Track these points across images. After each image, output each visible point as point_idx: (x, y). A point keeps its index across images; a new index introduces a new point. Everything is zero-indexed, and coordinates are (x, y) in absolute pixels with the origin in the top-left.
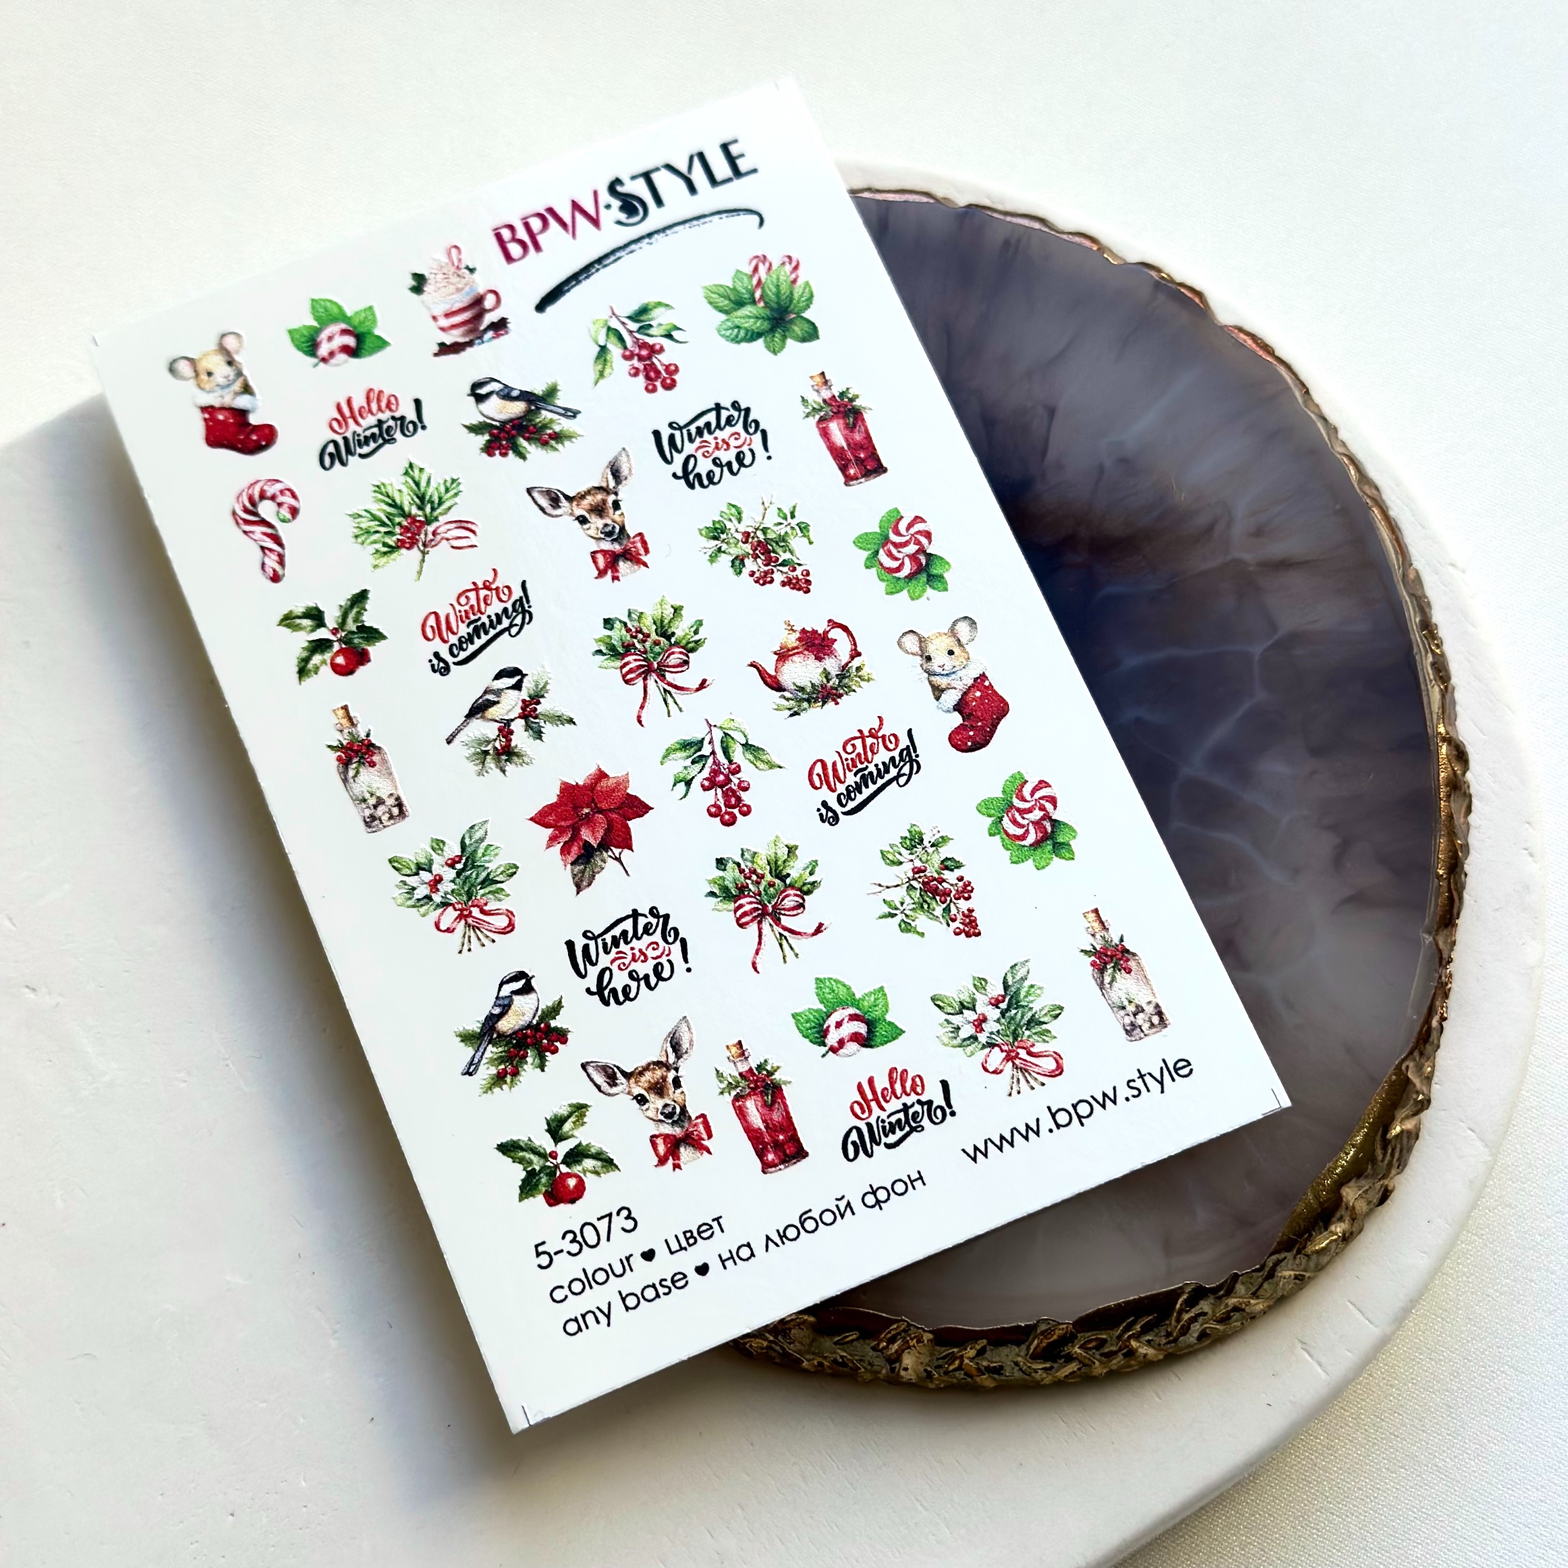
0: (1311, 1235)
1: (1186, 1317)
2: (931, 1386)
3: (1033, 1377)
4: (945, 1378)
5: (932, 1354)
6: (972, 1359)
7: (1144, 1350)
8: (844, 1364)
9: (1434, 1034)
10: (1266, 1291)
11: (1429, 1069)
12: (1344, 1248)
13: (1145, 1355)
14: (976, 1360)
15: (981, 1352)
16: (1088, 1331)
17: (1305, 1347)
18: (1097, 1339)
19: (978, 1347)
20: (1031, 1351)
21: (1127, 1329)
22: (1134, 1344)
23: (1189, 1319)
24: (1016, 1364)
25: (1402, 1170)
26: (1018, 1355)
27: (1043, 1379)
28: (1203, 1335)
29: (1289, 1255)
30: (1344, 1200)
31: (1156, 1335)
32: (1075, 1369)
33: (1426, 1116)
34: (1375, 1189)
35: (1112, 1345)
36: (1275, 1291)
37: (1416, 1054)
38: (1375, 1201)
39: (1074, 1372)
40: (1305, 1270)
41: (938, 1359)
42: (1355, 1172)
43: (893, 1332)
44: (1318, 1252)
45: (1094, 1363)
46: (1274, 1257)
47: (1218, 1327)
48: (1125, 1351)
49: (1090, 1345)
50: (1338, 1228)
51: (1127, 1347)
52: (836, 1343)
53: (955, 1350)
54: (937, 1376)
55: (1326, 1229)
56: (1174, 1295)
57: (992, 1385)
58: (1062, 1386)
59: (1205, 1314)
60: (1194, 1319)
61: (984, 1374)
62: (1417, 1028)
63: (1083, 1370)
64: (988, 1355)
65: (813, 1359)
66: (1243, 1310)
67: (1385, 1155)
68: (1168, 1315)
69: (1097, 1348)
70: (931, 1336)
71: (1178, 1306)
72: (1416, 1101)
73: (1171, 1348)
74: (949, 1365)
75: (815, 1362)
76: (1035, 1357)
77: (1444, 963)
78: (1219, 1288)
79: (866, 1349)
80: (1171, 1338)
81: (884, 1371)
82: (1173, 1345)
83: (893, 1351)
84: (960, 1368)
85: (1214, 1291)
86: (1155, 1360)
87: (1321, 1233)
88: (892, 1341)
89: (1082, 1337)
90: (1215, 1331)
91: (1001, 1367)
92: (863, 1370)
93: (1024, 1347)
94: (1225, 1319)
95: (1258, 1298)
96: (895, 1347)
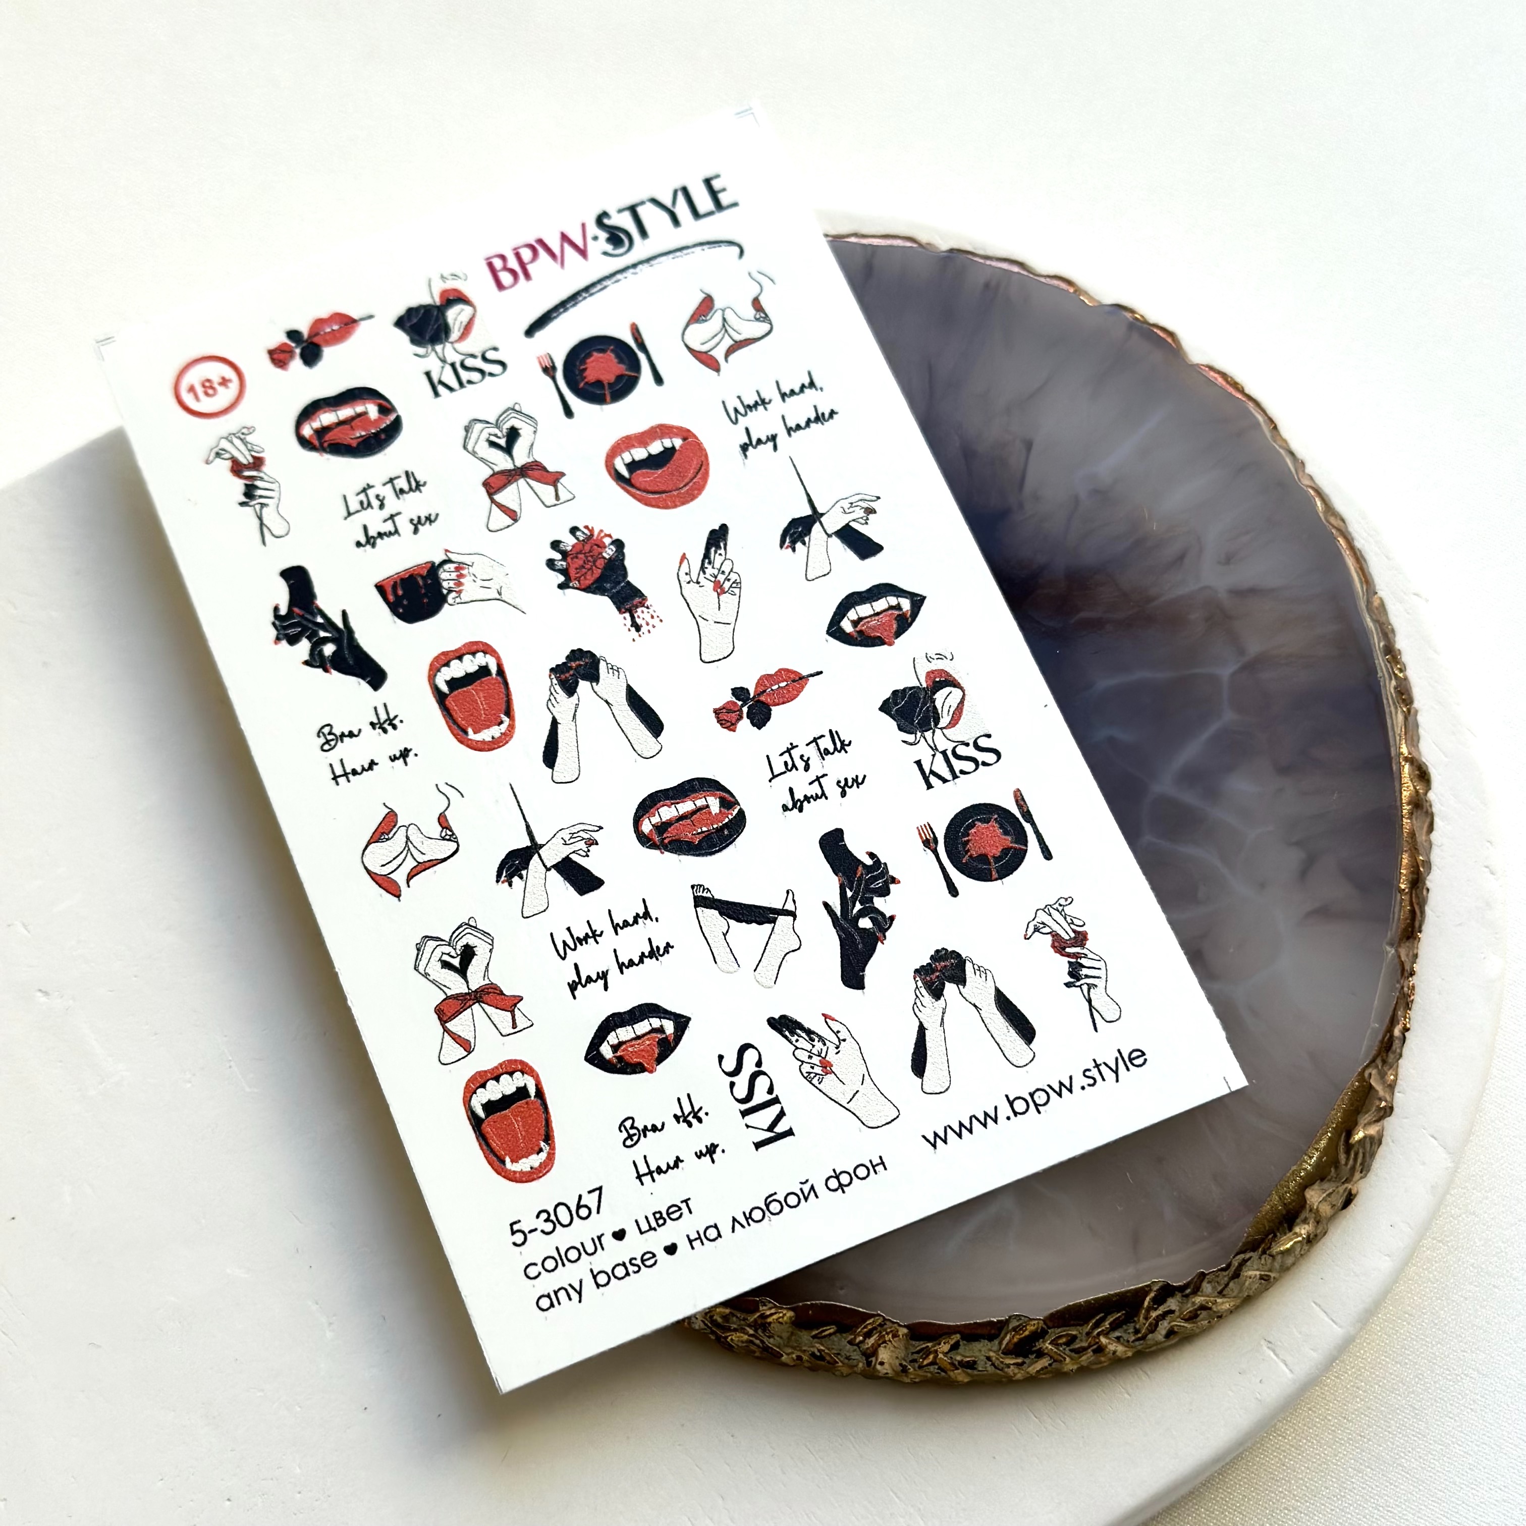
0: (1275, 1236)
1: (1154, 1314)
2: (907, 1380)
3: (1006, 1373)
4: (920, 1373)
5: (906, 1348)
6: (945, 1354)
7: (1112, 1347)
8: (821, 1358)
9: (1396, 1044)
10: (1232, 1290)
11: (1392, 1077)
12: (1308, 1251)
13: (1114, 1352)
14: (949, 1355)
15: (955, 1347)
16: (1058, 1327)
17: (1270, 1345)
18: (1067, 1335)
19: (952, 1342)
20: (1003, 1346)
21: (1097, 1325)
22: (1103, 1340)
23: (1157, 1317)
24: (989, 1358)
25: (1366, 1175)
26: (991, 1350)
27: (1015, 1374)
28: (1171, 1333)
29: (1254, 1255)
30: (1308, 1202)
31: (1125, 1331)
32: (1047, 1364)
33: (1389, 1122)
34: (1338, 1192)
35: (1081, 1340)
36: (1241, 1291)
37: (1379, 1062)
38: (1340, 1203)
39: (1046, 1368)
40: (1270, 1271)
41: (913, 1353)
42: (1319, 1175)
43: (870, 1327)
44: (1282, 1253)
45: (1065, 1359)
46: (1241, 1256)
47: (1186, 1325)
48: (1095, 1347)
49: (1060, 1341)
50: (1303, 1230)
51: (1097, 1343)
52: (814, 1337)
53: (930, 1345)
54: (912, 1370)
55: (1290, 1230)
56: (1142, 1293)
57: (966, 1380)
58: (1033, 1381)
59: (1172, 1312)
60: (1163, 1316)
61: (957, 1369)
62: (1380, 1037)
63: (1054, 1366)
64: (961, 1350)
65: (793, 1353)
66: (1210, 1309)
67: (1348, 1159)
68: (1137, 1314)
69: (1068, 1344)
70: (905, 1331)
71: (1146, 1304)
72: (1379, 1109)
73: (1139, 1345)
74: (924, 1359)
75: (794, 1356)
76: (1007, 1352)
77: (1406, 974)
78: (1186, 1286)
79: (841, 1343)
80: (1140, 1335)
81: (861, 1365)
82: (1141, 1342)
83: (870, 1344)
84: (933, 1363)
85: (1181, 1289)
86: (1124, 1357)
87: (1285, 1234)
88: (868, 1335)
89: (1053, 1333)
90: (1183, 1330)
91: (975, 1362)
92: (840, 1364)
93: (996, 1342)
94: (1193, 1317)
95: (1224, 1296)
96: (871, 1341)
